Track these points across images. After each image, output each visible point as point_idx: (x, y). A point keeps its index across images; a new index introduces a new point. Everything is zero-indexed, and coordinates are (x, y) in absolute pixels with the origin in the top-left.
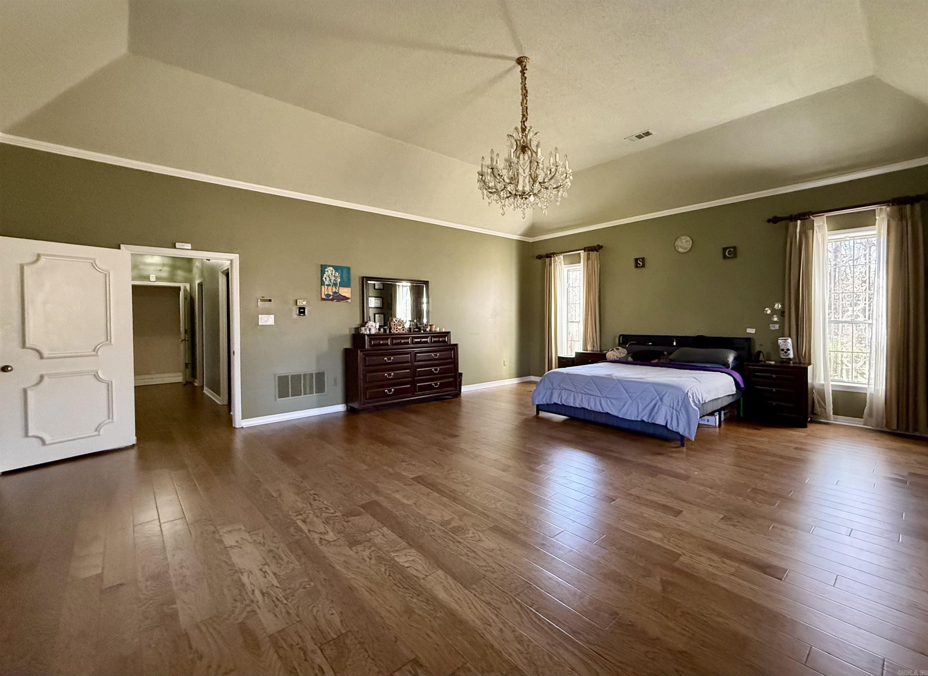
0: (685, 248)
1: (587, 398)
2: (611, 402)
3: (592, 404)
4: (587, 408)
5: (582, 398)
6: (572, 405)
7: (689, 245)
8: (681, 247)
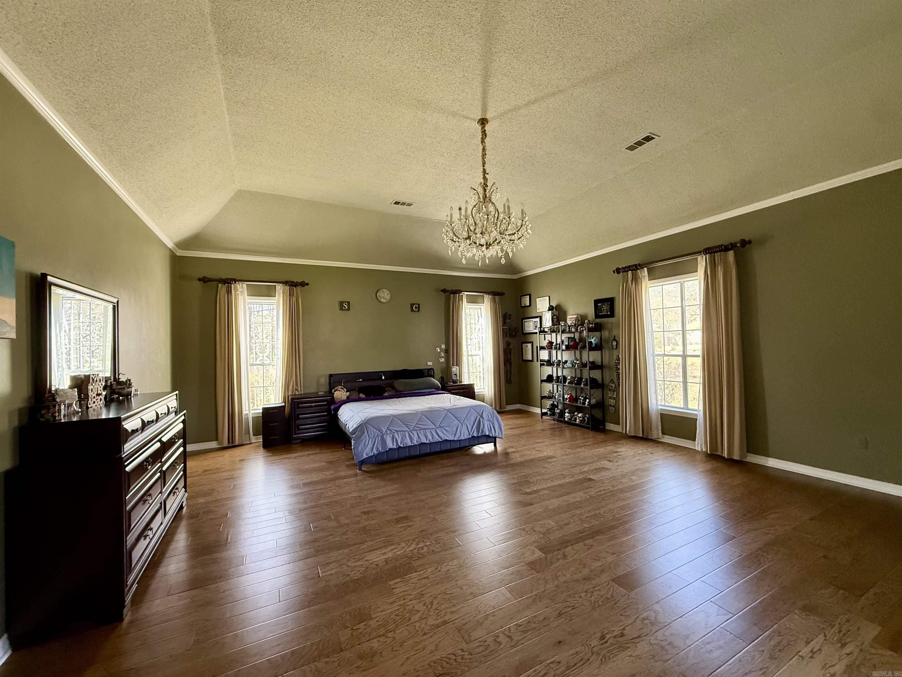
0: (386, 299)
1: (422, 432)
2: (445, 429)
3: (430, 437)
4: (425, 442)
5: (418, 434)
6: (410, 444)
7: (388, 297)
8: (384, 298)
